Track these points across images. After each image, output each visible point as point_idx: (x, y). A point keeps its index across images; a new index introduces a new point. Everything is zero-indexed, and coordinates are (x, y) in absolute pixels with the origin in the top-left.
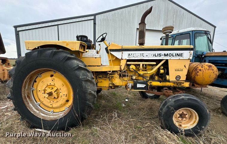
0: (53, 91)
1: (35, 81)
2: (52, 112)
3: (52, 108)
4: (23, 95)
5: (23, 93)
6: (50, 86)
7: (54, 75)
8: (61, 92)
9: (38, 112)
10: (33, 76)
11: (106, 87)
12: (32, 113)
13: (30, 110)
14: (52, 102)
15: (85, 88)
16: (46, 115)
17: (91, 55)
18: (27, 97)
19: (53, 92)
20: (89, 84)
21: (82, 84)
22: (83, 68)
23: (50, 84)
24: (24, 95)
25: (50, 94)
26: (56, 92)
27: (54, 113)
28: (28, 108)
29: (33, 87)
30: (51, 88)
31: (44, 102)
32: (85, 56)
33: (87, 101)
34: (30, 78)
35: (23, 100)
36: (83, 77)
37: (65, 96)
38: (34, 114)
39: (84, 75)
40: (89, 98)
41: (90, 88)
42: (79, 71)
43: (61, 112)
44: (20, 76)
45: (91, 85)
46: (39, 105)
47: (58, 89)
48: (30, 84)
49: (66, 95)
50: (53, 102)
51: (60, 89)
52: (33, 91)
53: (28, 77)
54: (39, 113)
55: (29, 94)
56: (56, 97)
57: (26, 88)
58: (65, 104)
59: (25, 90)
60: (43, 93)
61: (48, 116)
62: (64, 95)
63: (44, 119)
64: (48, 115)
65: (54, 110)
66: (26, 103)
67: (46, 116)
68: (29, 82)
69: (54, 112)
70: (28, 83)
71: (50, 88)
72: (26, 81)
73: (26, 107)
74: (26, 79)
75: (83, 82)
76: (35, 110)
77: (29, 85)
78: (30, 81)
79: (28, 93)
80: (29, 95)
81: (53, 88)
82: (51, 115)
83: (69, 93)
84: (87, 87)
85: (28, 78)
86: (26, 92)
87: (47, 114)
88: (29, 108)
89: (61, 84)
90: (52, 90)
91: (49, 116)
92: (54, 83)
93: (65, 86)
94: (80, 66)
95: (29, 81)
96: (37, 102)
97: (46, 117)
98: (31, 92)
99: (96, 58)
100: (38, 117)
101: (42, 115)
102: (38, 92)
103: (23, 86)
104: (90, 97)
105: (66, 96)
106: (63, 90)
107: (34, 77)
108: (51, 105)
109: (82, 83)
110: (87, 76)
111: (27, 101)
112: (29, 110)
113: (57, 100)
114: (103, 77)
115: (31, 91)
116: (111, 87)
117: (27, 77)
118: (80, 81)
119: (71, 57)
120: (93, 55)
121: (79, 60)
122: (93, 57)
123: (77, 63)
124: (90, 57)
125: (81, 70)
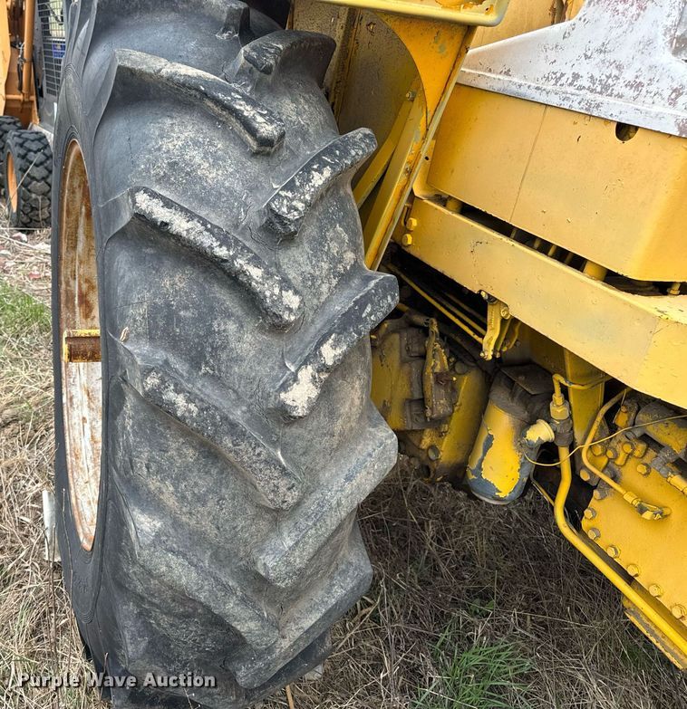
17: (586, 70)
18: (79, 305)
32: (514, 81)
42: (141, 261)
59: (74, 259)
70: (82, 220)
84: (140, 467)
94: (146, 203)
110: (199, 353)
119: (151, 75)
120: (619, 67)
121: (239, 127)
122: (598, 106)
123: (173, 165)
124: (554, 100)
125: (168, 263)
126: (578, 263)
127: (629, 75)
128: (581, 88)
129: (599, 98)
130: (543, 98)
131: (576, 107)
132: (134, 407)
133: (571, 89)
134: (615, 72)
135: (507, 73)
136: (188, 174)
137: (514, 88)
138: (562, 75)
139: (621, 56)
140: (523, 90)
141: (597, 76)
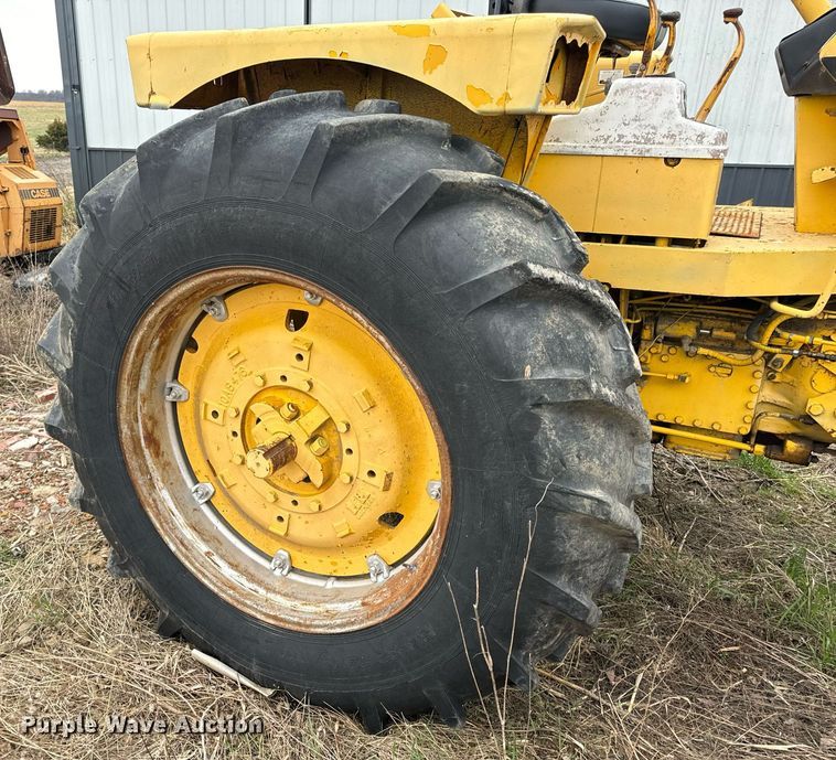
0: (300, 433)
1: (191, 344)
2: (282, 567)
3: (285, 539)
4: (125, 428)
5: (123, 415)
6: (280, 395)
7: (314, 315)
8: (350, 451)
9: (204, 548)
10: (182, 313)
11: (713, 432)
12: (173, 548)
13: (161, 532)
14: (286, 500)
15: (561, 470)
16: (251, 578)
17: (628, 132)
18: (148, 447)
19: (300, 440)
20: (596, 432)
21: (531, 435)
22: (558, 286)
23: (284, 378)
24: (132, 429)
25: (282, 454)
26: (316, 445)
27: (293, 576)
28: (151, 515)
29: (175, 377)
30: (286, 412)
31: (237, 493)
32: (567, 145)
33: (554, 569)
34: (164, 326)
35: (124, 463)
36: (552, 374)
37: (379, 480)
38: (183, 559)
39: (558, 352)
40: (575, 555)
41: (597, 471)
42: (520, 315)
43: (339, 578)
44: (109, 305)
45: (610, 447)
46: (208, 503)
47: (330, 419)
48: (163, 358)
49: (389, 476)
50: (295, 503)
51: (348, 426)
52: (174, 404)
53: (155, 320)
54: (208, 553)
55: (155, 423)
56: (318, 479)
57: (143, 386)
58: (370, 538)
59: (135, 401)
60: (235, 434)
61: (262, 591)
62: (372, 474)
63: (239, 607)
64: (260, 583)
65: (294, 553)
66: (140, 481)
67: (248, 585)
68: (159, 348)
69: (293, 570)
70: (150, 355)
71: (278, 410)
72: (140, 344)
73: (140, 506)
74: (141, 333)
75: (546, 418)
76: (189, 534)
77: (156, 368)
78: (165, 342)
79: (151, 418)
80: (157, 434)
81: (302, 408)
82: (277, 585)
83: (410, 464)
84: (573, 460)
85: (151, 326)
86: (142, 410)
87: (252, 570)
88: (158, 514)
89: (358, 393)
90: (292, 428)
91: (268, 589)
92: (308, 376)
93: (382, 408)
94: (536, 269)
95: (156, 343)
96: (196, 481)
97: (248, 596)
98: (163, 409)
99: (672, 162)
100: (206, 582)
101: (227, 571)
102: (203, 423)
103: (126, 376)
104: (592, 543)
105: (386, 488)
106: (364, 438)
107: (184, 318)
108: (280, 519)
109: (536, 420)
110: (586, 360)
111: (145, 471)
112: (158, 525)
113: (321, 497)
114: (700, 340)
115: (168, 407)
116: (772, 441)
117: (150, 317)
118: (522, 404)
119: (467, 184)
120: (654, 128)
121: (527, 205)
122: (648, 151)
123: (508, 242)
124: (611, 152)
125: (541, 308)
126: (650, 241)
127: (664, 131)
128: (628, 142)
129: (648, 147)
130: (600, 152)
131: (630, 154)
132: (552, 421)
133: (620, 144)
134: (651, 131)
135: (557, 140)
136: (520, 245)
137: (570, 149)
138: (609, 137)
139: (654, 122)
140: (578, 150)
141: (638, 134)
